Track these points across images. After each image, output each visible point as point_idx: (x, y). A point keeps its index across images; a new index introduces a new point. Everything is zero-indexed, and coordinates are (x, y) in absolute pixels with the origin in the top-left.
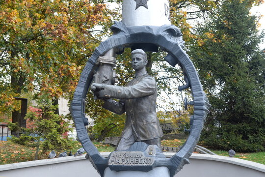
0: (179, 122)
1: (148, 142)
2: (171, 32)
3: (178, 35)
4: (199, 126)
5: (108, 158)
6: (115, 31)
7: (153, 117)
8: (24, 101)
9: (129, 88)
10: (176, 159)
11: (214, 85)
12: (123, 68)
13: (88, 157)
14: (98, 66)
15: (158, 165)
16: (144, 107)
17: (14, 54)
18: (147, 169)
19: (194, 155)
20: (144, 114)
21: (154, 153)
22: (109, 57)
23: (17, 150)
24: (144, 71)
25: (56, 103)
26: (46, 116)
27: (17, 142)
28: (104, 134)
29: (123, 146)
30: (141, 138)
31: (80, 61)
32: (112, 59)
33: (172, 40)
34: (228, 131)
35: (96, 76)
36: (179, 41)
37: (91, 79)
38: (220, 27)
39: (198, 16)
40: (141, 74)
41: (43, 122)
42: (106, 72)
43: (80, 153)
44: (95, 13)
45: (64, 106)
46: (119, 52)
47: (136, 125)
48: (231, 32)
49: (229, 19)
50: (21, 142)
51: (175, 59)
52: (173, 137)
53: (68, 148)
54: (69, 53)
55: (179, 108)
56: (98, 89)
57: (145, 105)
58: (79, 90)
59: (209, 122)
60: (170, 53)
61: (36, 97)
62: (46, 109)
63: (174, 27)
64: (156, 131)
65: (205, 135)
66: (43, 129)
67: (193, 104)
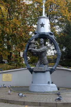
0: (53, 58)
1: (44, 65)
2: (51, 34)
3: (53, 35)
5: (33, 69)
6: (35, 34)
7: (46, 58)
8: (11, 53)
9: (39, 50)
10: (52, 69)
11: (63, 48)
12: (38, 43)
13: (28, 69)
14: (30, 44)
15: (47, 71)
16: (43, 55)
18: (44, 72)
19: (57, 68)
20: (43, 57)
21: (46, 68)
22: (33, 41)
23: (9, 66)
24: (43, 45)
25: (19, 53)
26: (17, 57)
27: (9, 64)
30: (42, 63)
32: (34, 41)
33: (51, 36)
34: (67, 61)
35: (30, 46)
36: (53, 36)
37: (28, 47)
38: (65, 32)
39: (59, 29)
40: (42, 46)
41: (16, 59)
42: (33, 45)
43: (26, 67)
44: (30, 29)
46: (36, 39)
47: (41, 60)
48: (68, 33)
49: (67, 29)
50: (10, 64)
51: (52, 42)
52: (52, 63)
53: (23, 66)
54: (23, 40)
55: (53, 54)
56: (30, 50)
57: (43, 54)
58: (25, 50)
59: (62, 58)
60: (50, 40)
61: (14, 52)
62: (17, 55)
63: (52, 32)
65: (60, 62)
66: (16, 61)
67: (57, 54)
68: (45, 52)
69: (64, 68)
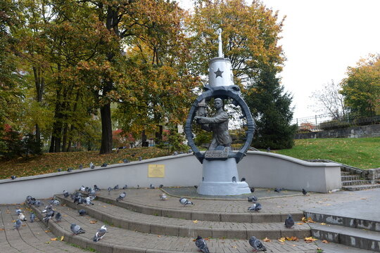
0: (239, 135)
1: (225, 146)
2: (235, 89)
3: (239, 90)
4: (251, 137)
5: (204, 154)
6: (205, 89)
7: (227, 133)
8: (161, 127)
9: (214, 118)
10: (239, 153)
11: (257, 115)
12: (209, 108)
13: (194, 154)
14: (197, 108)
15: (230, 157)
16: (222, 128)
17: (155, 103)
18: (225, 159)
19: (248, 151)
20: (222, 131)
21: (228, 151)
22: (203, 103)
23: (159, 151)
24: (222, 110)
25: (176, 127)
26: (172, 134)
27: (158, 147)
28: (201, 142)
29: (212, 148)
30: (221, 143)
31: (188, 105)
32: (205, 104)
33: (235, 93)
34: (266, 139)
35: (197, 113)
36: (239, 93)
37: (194, 114)
38: (259, 84)
39: (248, 80)
40: (220, 111)
41: (171, 137)
42: (202, 111)
43: (190, 152)
44: (195, 81)
45: (180, 129)
46: (208, 100)
47: (218, 137)
48: (265, 88)
49: (264, 80)
50: (161, 147)
51: (237, 102)
52: (237, 143)
53: (183, 149)
54: (182, 101)
55: (239, 128)
56: (198, 120)
57: (222, 127)
58: (189, 120)
59: (256, 134)
60: (234, 99)
61: (167, 125)
62: (172, 130)
63: (236, 86)
64: (229, 140)
65: (254, 141)
66: (171, 141)
67: (247, 125)
68: (225, 122)
69: (259, 152)
